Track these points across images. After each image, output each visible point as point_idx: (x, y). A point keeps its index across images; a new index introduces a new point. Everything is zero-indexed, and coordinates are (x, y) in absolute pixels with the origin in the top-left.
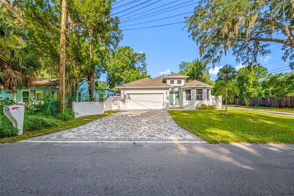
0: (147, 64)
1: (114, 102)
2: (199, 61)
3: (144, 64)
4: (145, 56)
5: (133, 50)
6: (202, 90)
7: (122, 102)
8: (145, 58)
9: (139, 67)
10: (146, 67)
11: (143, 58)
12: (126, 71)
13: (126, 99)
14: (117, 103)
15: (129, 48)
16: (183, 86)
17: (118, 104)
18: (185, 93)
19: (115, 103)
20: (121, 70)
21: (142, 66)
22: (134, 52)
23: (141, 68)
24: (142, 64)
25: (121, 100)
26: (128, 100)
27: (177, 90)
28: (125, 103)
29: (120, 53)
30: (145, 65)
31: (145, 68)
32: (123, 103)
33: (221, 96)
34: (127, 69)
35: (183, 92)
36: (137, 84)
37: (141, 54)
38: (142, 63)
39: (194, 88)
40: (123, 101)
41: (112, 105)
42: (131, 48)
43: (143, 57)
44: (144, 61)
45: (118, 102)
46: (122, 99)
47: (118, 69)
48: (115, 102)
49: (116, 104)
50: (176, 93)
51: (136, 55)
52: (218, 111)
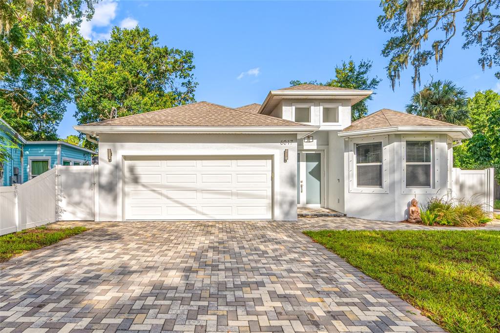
0: (197, 84)
1: (69, 196)
2: (357, 68)
3: (189, 82)
4: (193, 60)
5: (156, 40)
6: (427, 144)
7: (103, 193)
8: (193, 64)
9: (174, 90)
10: (194, 93)
11: (186, 66)
12: (136, 96)
13: (120, 185)
14: (82, 196)
15: (146, 32)
16: (347, 129)
17: (88, 202)
18: (355, 157)
19: (76, 198)
20: (121, 91)
21: (184, 90)
22: (160, 45)
23: (180, 94)
24: (183, 84)
25: (101, 187)
26: (129, 188)
27: (315, 147)
28: (115, 199)
29: (120, 45)
30: (193, 85)
31: (191, 96)
32: (110, 198)
33: (492, 170)
34: (137, 91)
35: (346, 154)
36: (163, 118)
37: (181, 52)
38: (183, 80)
39: (398, 136)
40: (109, 189)
41: (60, 204)
42: (151, 35)
43: (186, 62)
44: (191, 73)
45: (87, 192)
46: (104, 180)
47: (110, 88)
48: (75, 192)
49: (78, 204)
50: (310, 158)
51: (167, 54)
52: (491, 232)
